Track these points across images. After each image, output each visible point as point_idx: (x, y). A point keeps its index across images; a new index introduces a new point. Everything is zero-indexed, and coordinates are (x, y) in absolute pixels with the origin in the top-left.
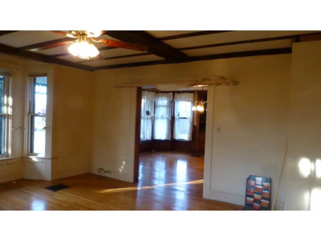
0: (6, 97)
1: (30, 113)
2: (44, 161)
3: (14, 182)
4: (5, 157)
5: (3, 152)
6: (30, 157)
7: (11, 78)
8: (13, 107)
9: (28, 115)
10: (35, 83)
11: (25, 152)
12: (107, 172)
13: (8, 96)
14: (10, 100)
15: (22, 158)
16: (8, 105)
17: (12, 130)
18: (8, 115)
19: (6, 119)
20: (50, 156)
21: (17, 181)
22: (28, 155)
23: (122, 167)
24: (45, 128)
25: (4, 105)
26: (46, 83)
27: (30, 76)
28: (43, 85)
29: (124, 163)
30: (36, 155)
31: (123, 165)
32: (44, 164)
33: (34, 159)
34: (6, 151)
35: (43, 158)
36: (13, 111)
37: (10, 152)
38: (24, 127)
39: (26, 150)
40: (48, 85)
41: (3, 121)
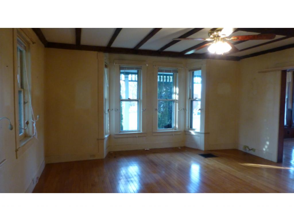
0: (174, 87)
1: (190, 98)
2: (199, 134)
3: (180, 148)
4: (174, 130)
5: (173, 127)
6: (190, 131)
7: (177, 74)
8: (179, 94)
9: (189, 100)
10: (193, 76)
11: (187, 127)
12: (252, 149)
13: (176, 87)
14: (177, 89)
15: (185, 131)
16: (176, 93)
17: (178, 111)
18: (176, 100)
19: (175, 103)
20: (203, 131)
21: (181, 147)
22: (189, 130)
23: (266, 147)
24: (200, 109)
25: (174, 93)
26: (200, 75)
27: (190, 71)
28: (198, 76)
29: (268, 143)
30: (194, 130)
31: (267, 145)
32: (199, 137)
33: (193, 133)
34: (175, 125)
35: (198, 133)
36: (179, 98)
37: (177, 126)
38: (186, 109)
39: (188, 126)
40: (202, 76)
41: (173, 104)
